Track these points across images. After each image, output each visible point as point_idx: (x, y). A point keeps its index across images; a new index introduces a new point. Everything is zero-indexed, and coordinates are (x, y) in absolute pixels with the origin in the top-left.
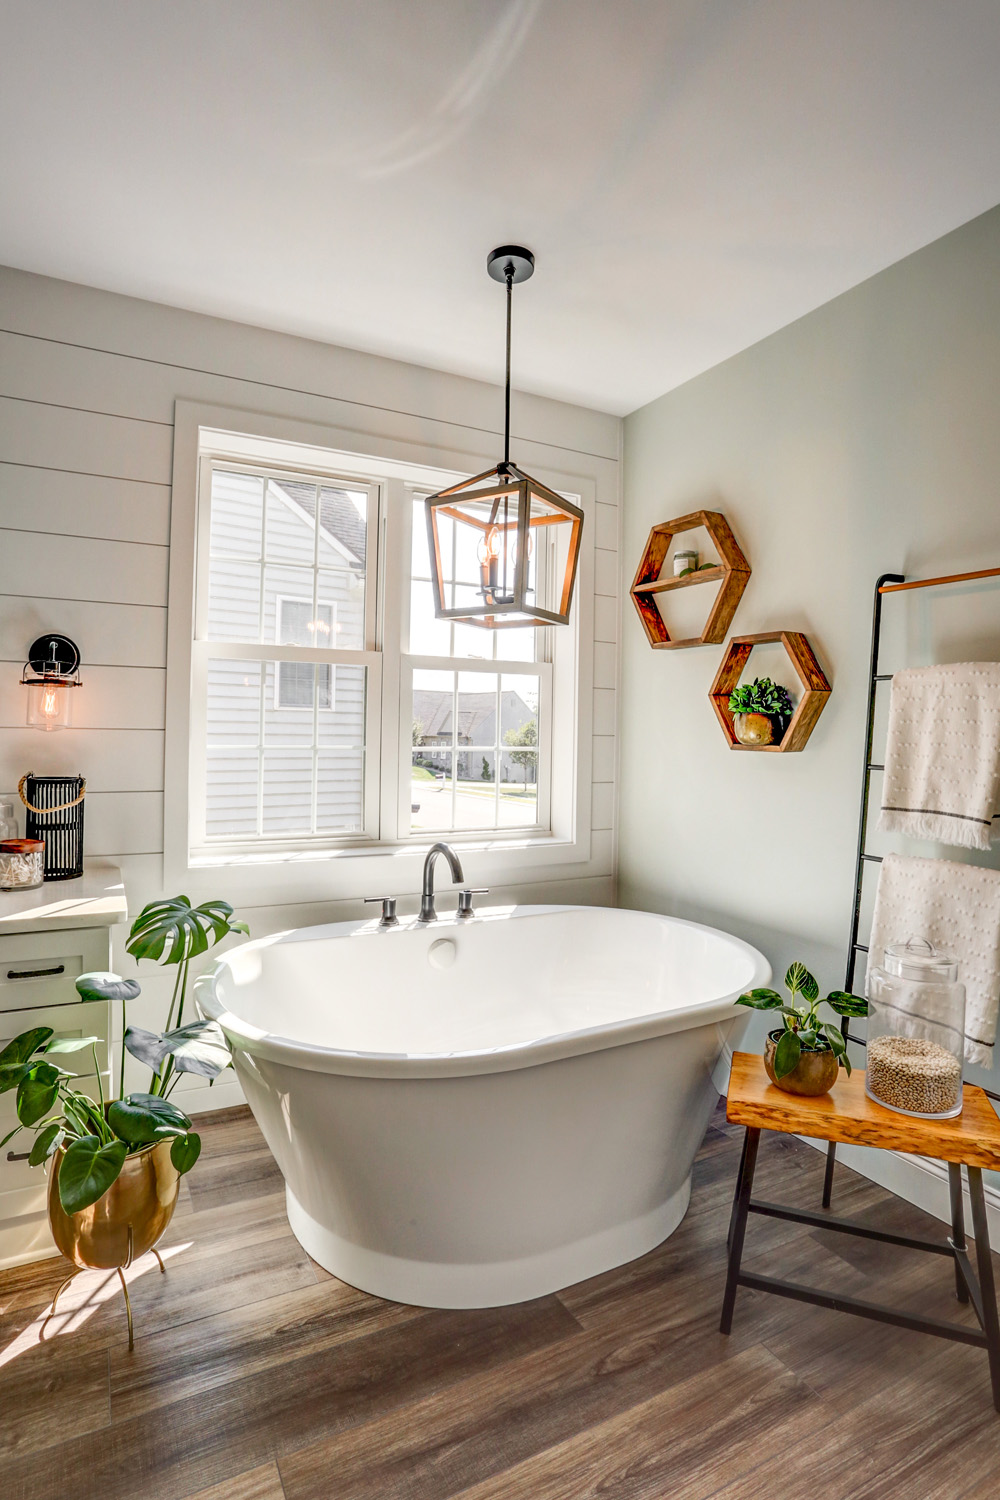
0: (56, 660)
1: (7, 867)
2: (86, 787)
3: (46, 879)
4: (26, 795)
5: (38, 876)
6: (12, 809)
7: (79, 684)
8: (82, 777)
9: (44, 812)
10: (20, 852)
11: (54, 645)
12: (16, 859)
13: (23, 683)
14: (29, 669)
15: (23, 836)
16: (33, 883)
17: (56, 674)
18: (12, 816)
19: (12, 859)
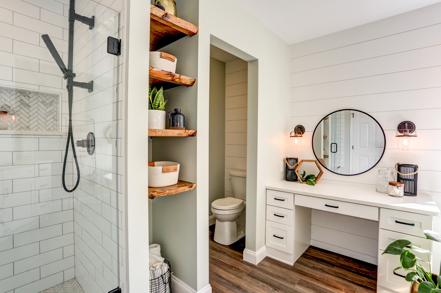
0: (408, 129)
1: (392, 189)
2: (419, 168)
3: (405, 195)
4: (397, 169)
5: (402, 193)
6: (393, 173)
7: (416, 136)
8: (417, 165)
9: (404, 175)
10: (396, 186)
11: (406, 124)
12: (395, 188)
13: (397, 136)
14: (398, 132)
15: (396, 181)
16: (400, 196)
17: (408, 133)
18: (393, 175)
19: (394, 187)
